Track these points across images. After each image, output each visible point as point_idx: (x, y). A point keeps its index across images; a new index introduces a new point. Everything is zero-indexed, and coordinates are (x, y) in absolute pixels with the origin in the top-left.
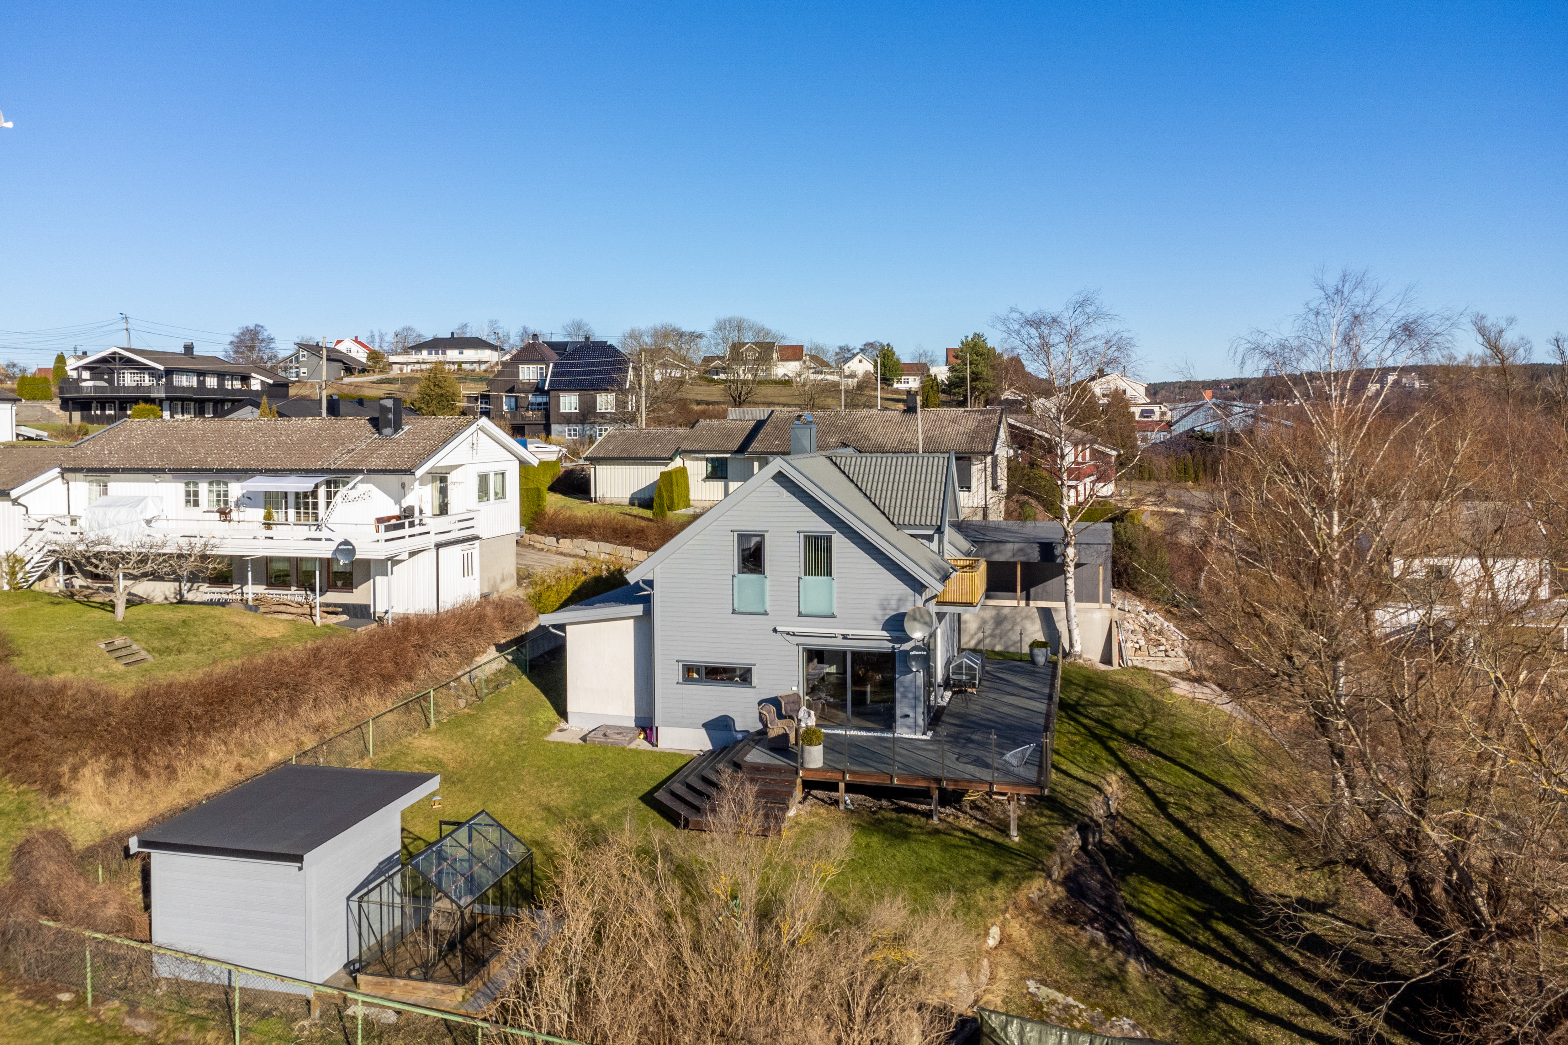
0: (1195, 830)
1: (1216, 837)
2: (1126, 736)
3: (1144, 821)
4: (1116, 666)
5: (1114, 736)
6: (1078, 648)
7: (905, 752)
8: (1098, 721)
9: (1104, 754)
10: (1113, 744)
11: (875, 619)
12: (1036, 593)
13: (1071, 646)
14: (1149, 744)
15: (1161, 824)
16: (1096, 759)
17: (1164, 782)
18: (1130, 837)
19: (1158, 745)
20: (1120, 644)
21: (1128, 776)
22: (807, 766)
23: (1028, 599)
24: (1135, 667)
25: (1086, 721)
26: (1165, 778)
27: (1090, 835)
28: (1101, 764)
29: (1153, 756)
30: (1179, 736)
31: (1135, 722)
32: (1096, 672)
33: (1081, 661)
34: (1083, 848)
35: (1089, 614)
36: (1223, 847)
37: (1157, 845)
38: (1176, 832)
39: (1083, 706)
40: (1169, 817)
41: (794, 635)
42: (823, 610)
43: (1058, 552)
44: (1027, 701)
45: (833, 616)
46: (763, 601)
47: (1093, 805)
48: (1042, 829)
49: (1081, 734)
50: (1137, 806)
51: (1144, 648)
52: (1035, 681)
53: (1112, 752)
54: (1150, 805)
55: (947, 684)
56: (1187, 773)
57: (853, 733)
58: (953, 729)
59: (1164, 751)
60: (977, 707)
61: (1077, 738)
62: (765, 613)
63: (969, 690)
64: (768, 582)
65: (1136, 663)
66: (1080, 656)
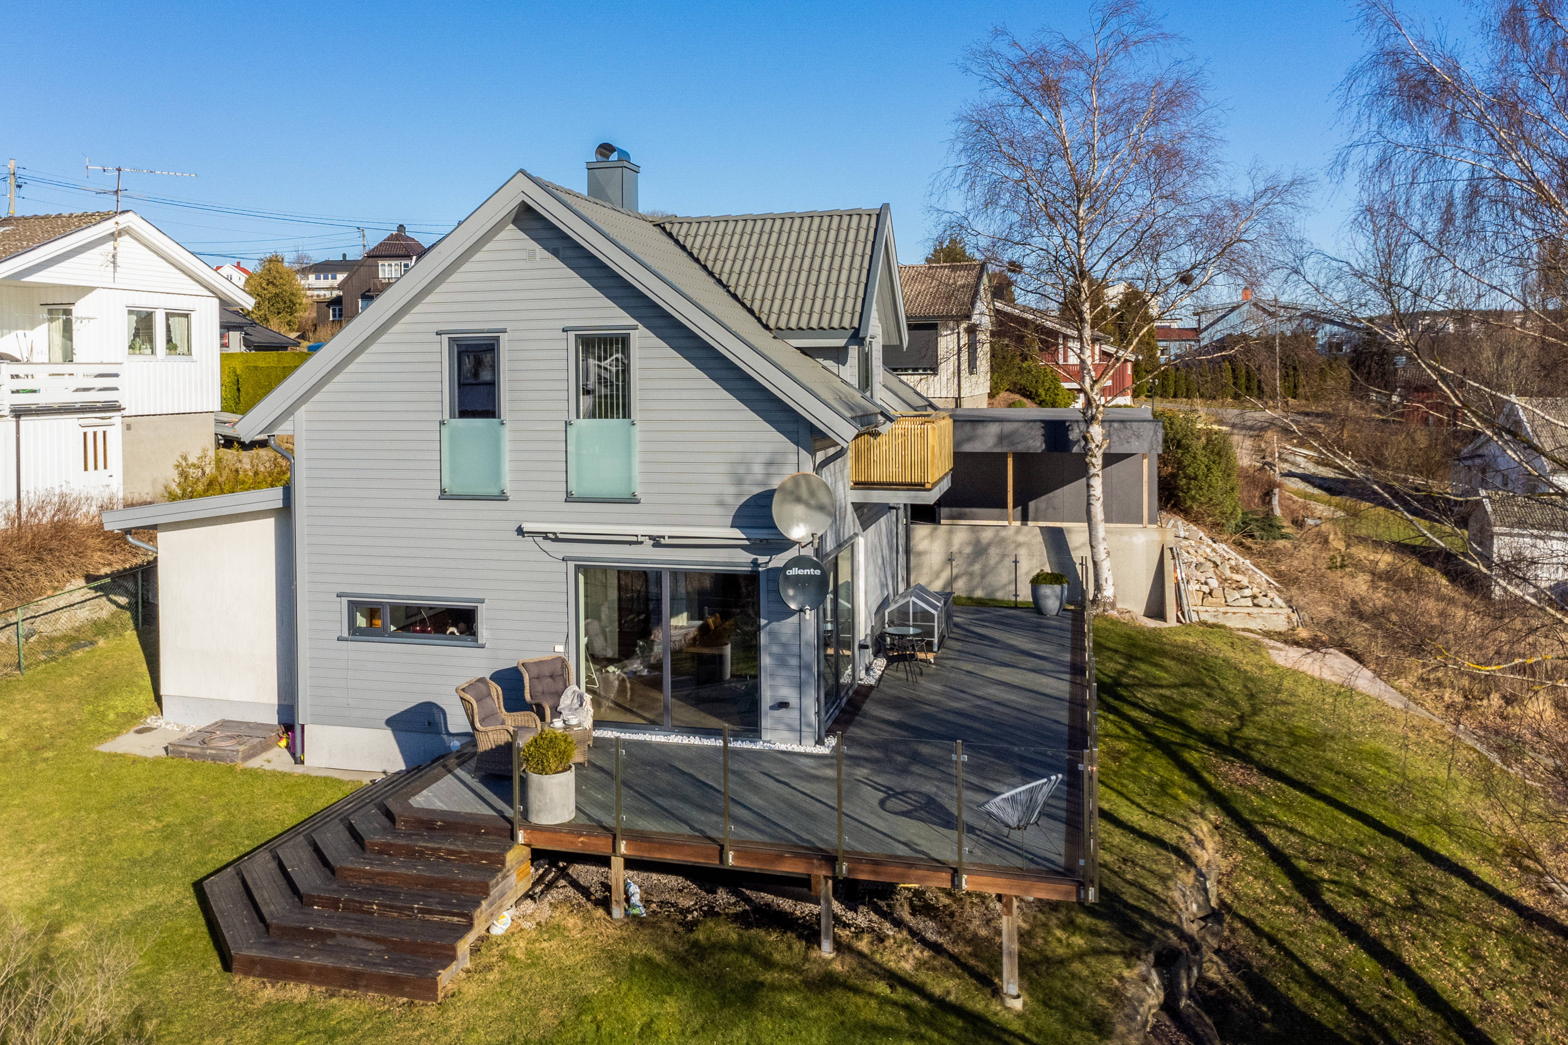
0: (1388, 944)
1: (1436, 961)
2: (1210, 740)
3: (1278, 923)
4: (1172, 622)
5: (1191, 742)
6: (1108, 592)
7: (771, 784)
8: (1156, 714)
9: (1177, 776)
10: (1192, 757)
11: (721, 504)
12: (1037, 509)
13: (1098, 587)
14: (1257, 756)
15: (1316, 930)
16: (1163, 788)
17: (1301, 834)
18: (1257, 962)
19: (1273, 758)
20: (1178, 586)
21: (1227, 820)
22: (535, 819)
23: (1025, 518)
24: (1204, 624)
25: (1135, 713)
26: (1300, 826)
27: (1183, 974)
28: (1175, 798)
29: (1269, 782)
30: (1306, 740)
31: (1221, 715)
32: (1141, 631)
33: (1114, 613)
34: (1169, 1006)
35: (1126, 538)
36: (1456, 986)
37: (1318, 982)
38: (1348, 949)
39: (1126, 686)
40: (1328, 912)
41: (557, 540)
42: (615, 489)
43: (1074, 435)
44: (1031, 675)
45: (633, 500)
46: (496, 473)
47: (1177, 895)
48: (1076, 966)
49: (1128, 739)
50: (1258, 888)
51: (1218, 593)
52: (1041, 641)
53: (1193, 774)
54: (1284, 885)
55: (879, 645)
56: (1343, 816)
57: (675, 739)
58: (886, 734)
59: (1288, 770)
60: (937, 687)
61: (1123, 746)
62: (502, 497)
63: (921, 655)
64: (506, 433)
65: (1205, 617)
66: (1113, 605)
